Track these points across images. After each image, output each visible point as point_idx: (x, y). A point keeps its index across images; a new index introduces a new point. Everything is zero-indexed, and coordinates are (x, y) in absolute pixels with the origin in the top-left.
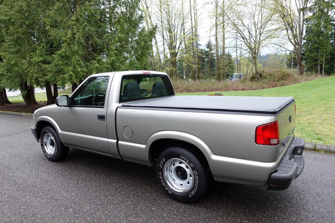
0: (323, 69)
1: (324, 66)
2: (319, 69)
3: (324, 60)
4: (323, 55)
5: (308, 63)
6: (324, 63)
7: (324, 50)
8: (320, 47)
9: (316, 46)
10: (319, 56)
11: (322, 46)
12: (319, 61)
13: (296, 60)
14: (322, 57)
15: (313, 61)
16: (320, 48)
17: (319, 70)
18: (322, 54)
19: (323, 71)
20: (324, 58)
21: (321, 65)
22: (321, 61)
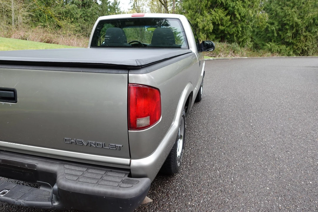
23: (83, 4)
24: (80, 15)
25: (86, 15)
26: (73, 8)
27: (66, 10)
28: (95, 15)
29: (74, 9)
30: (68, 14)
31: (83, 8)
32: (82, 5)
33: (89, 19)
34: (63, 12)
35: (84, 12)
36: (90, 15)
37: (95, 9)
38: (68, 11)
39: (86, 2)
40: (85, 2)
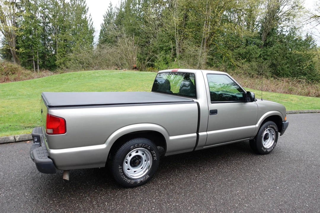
0: (38, 65)
1: (38, 62)
2: (34, 64)
3: (38, 57)
4: (37, 53)
5: (24, 59)
6: (38, 60)
7: (37, 48)
8: (34, 44)
9: (29, 43)
10: (33, 53)
11: (35, 44)
12: (34, 57)
13: (11, 54)
14: (36, 54)
15: (27, 56)
16: (33, 46)
17: (34, 66)
18: (35, 51)
19: (38, 67)
20: (38, 55)
21: (36, 62)
22: (35, 57)
23: (266, 44)
24: (260, 54)
25: (266, 54)
26: (253, 48)
27: (246, 51)
28: (275, 53)
29: (254, 50)
30: (248, 54)
31: (265, 47)
32: (264, 45)
33: (268, 58)
34: (243, 53)
35: (265, 51)
36: (270, 54)
37: (276, 48)
38: (248, 52)
39: (269, 42)
40: (267, 42)
